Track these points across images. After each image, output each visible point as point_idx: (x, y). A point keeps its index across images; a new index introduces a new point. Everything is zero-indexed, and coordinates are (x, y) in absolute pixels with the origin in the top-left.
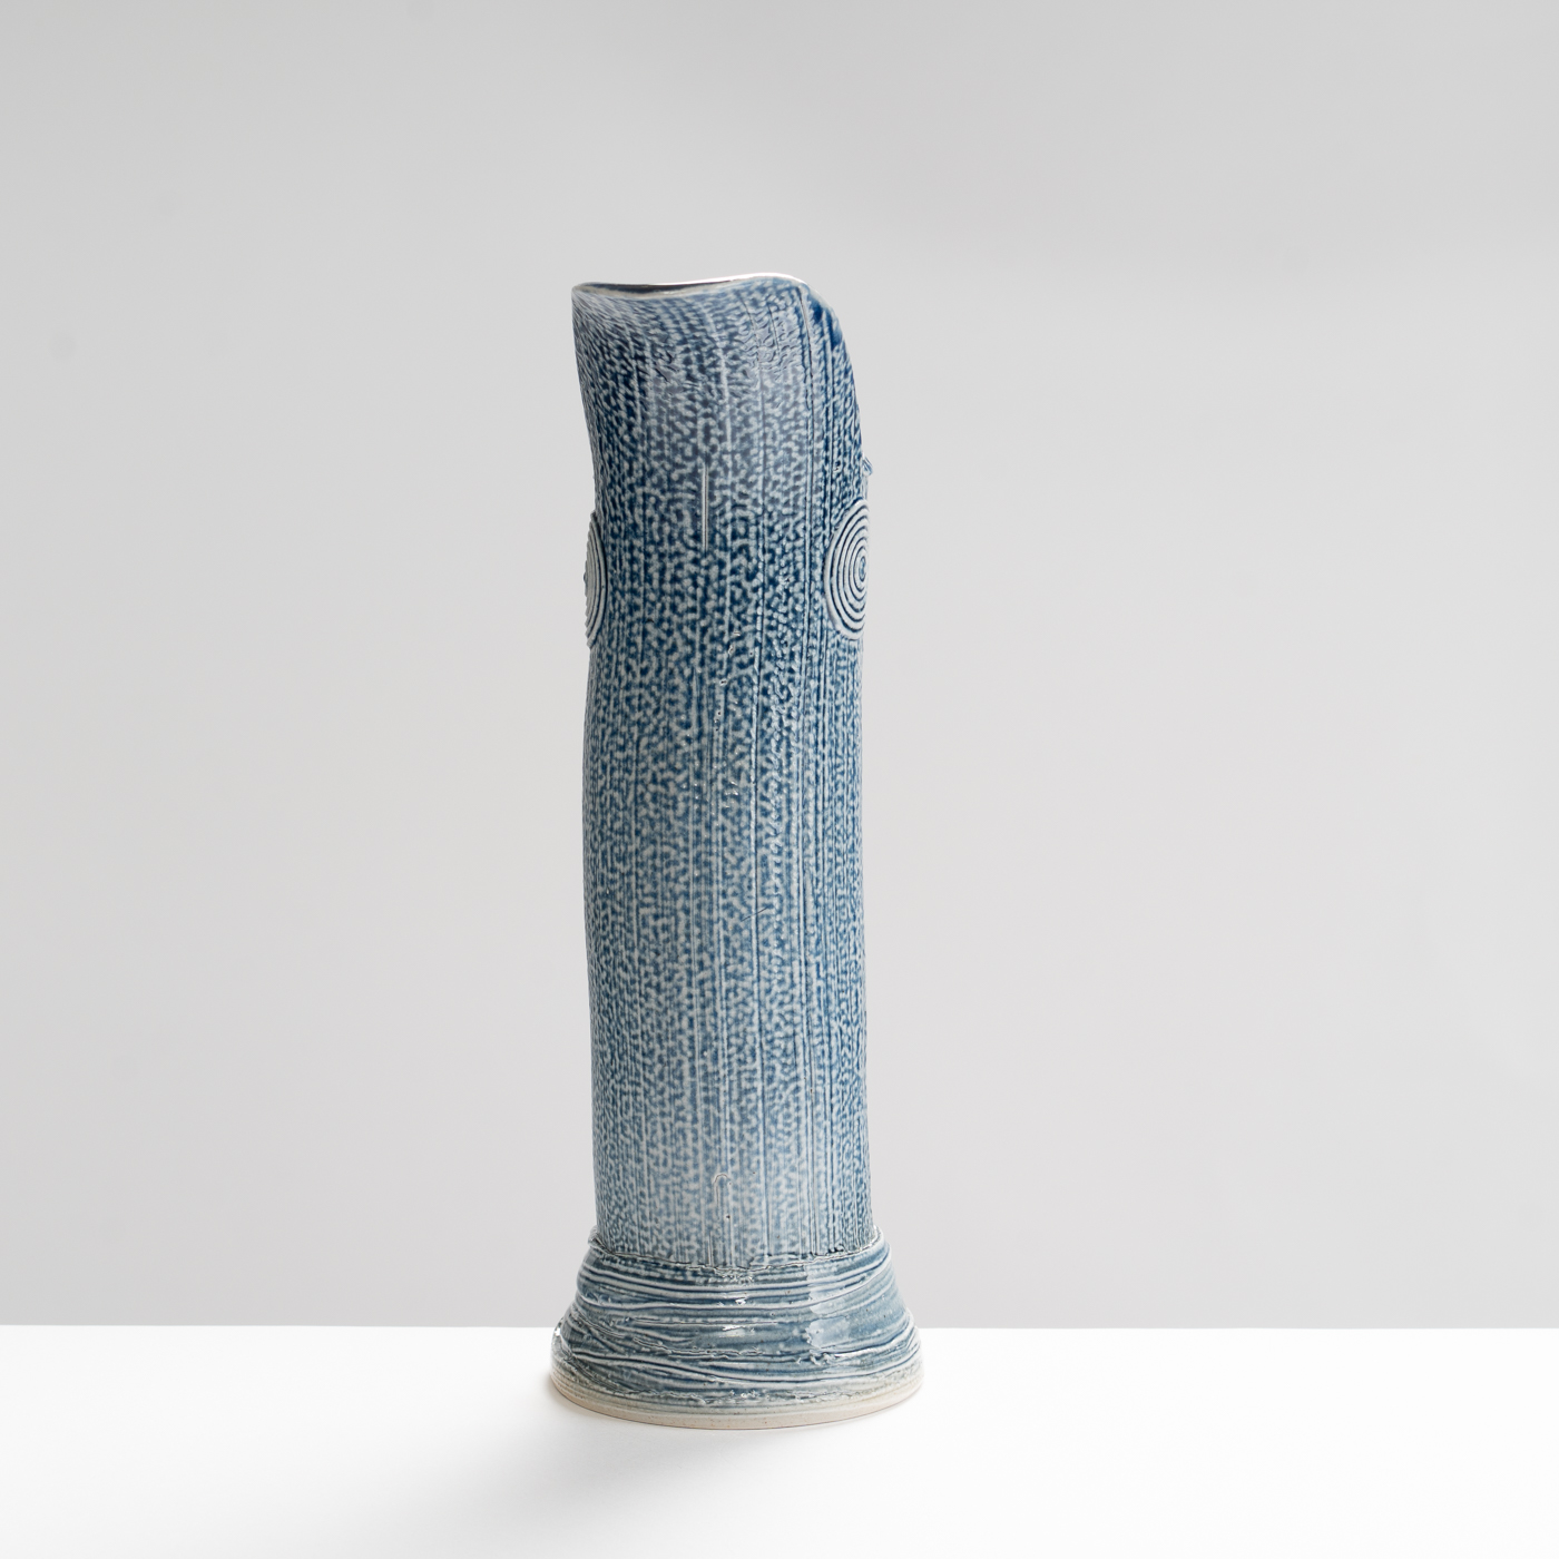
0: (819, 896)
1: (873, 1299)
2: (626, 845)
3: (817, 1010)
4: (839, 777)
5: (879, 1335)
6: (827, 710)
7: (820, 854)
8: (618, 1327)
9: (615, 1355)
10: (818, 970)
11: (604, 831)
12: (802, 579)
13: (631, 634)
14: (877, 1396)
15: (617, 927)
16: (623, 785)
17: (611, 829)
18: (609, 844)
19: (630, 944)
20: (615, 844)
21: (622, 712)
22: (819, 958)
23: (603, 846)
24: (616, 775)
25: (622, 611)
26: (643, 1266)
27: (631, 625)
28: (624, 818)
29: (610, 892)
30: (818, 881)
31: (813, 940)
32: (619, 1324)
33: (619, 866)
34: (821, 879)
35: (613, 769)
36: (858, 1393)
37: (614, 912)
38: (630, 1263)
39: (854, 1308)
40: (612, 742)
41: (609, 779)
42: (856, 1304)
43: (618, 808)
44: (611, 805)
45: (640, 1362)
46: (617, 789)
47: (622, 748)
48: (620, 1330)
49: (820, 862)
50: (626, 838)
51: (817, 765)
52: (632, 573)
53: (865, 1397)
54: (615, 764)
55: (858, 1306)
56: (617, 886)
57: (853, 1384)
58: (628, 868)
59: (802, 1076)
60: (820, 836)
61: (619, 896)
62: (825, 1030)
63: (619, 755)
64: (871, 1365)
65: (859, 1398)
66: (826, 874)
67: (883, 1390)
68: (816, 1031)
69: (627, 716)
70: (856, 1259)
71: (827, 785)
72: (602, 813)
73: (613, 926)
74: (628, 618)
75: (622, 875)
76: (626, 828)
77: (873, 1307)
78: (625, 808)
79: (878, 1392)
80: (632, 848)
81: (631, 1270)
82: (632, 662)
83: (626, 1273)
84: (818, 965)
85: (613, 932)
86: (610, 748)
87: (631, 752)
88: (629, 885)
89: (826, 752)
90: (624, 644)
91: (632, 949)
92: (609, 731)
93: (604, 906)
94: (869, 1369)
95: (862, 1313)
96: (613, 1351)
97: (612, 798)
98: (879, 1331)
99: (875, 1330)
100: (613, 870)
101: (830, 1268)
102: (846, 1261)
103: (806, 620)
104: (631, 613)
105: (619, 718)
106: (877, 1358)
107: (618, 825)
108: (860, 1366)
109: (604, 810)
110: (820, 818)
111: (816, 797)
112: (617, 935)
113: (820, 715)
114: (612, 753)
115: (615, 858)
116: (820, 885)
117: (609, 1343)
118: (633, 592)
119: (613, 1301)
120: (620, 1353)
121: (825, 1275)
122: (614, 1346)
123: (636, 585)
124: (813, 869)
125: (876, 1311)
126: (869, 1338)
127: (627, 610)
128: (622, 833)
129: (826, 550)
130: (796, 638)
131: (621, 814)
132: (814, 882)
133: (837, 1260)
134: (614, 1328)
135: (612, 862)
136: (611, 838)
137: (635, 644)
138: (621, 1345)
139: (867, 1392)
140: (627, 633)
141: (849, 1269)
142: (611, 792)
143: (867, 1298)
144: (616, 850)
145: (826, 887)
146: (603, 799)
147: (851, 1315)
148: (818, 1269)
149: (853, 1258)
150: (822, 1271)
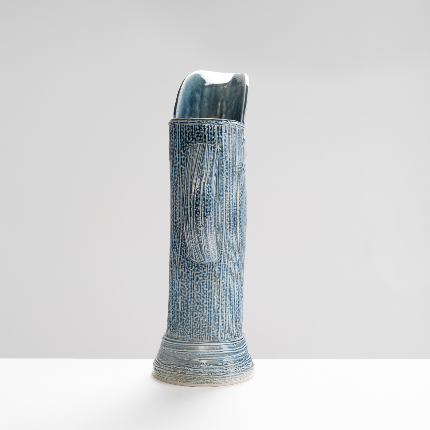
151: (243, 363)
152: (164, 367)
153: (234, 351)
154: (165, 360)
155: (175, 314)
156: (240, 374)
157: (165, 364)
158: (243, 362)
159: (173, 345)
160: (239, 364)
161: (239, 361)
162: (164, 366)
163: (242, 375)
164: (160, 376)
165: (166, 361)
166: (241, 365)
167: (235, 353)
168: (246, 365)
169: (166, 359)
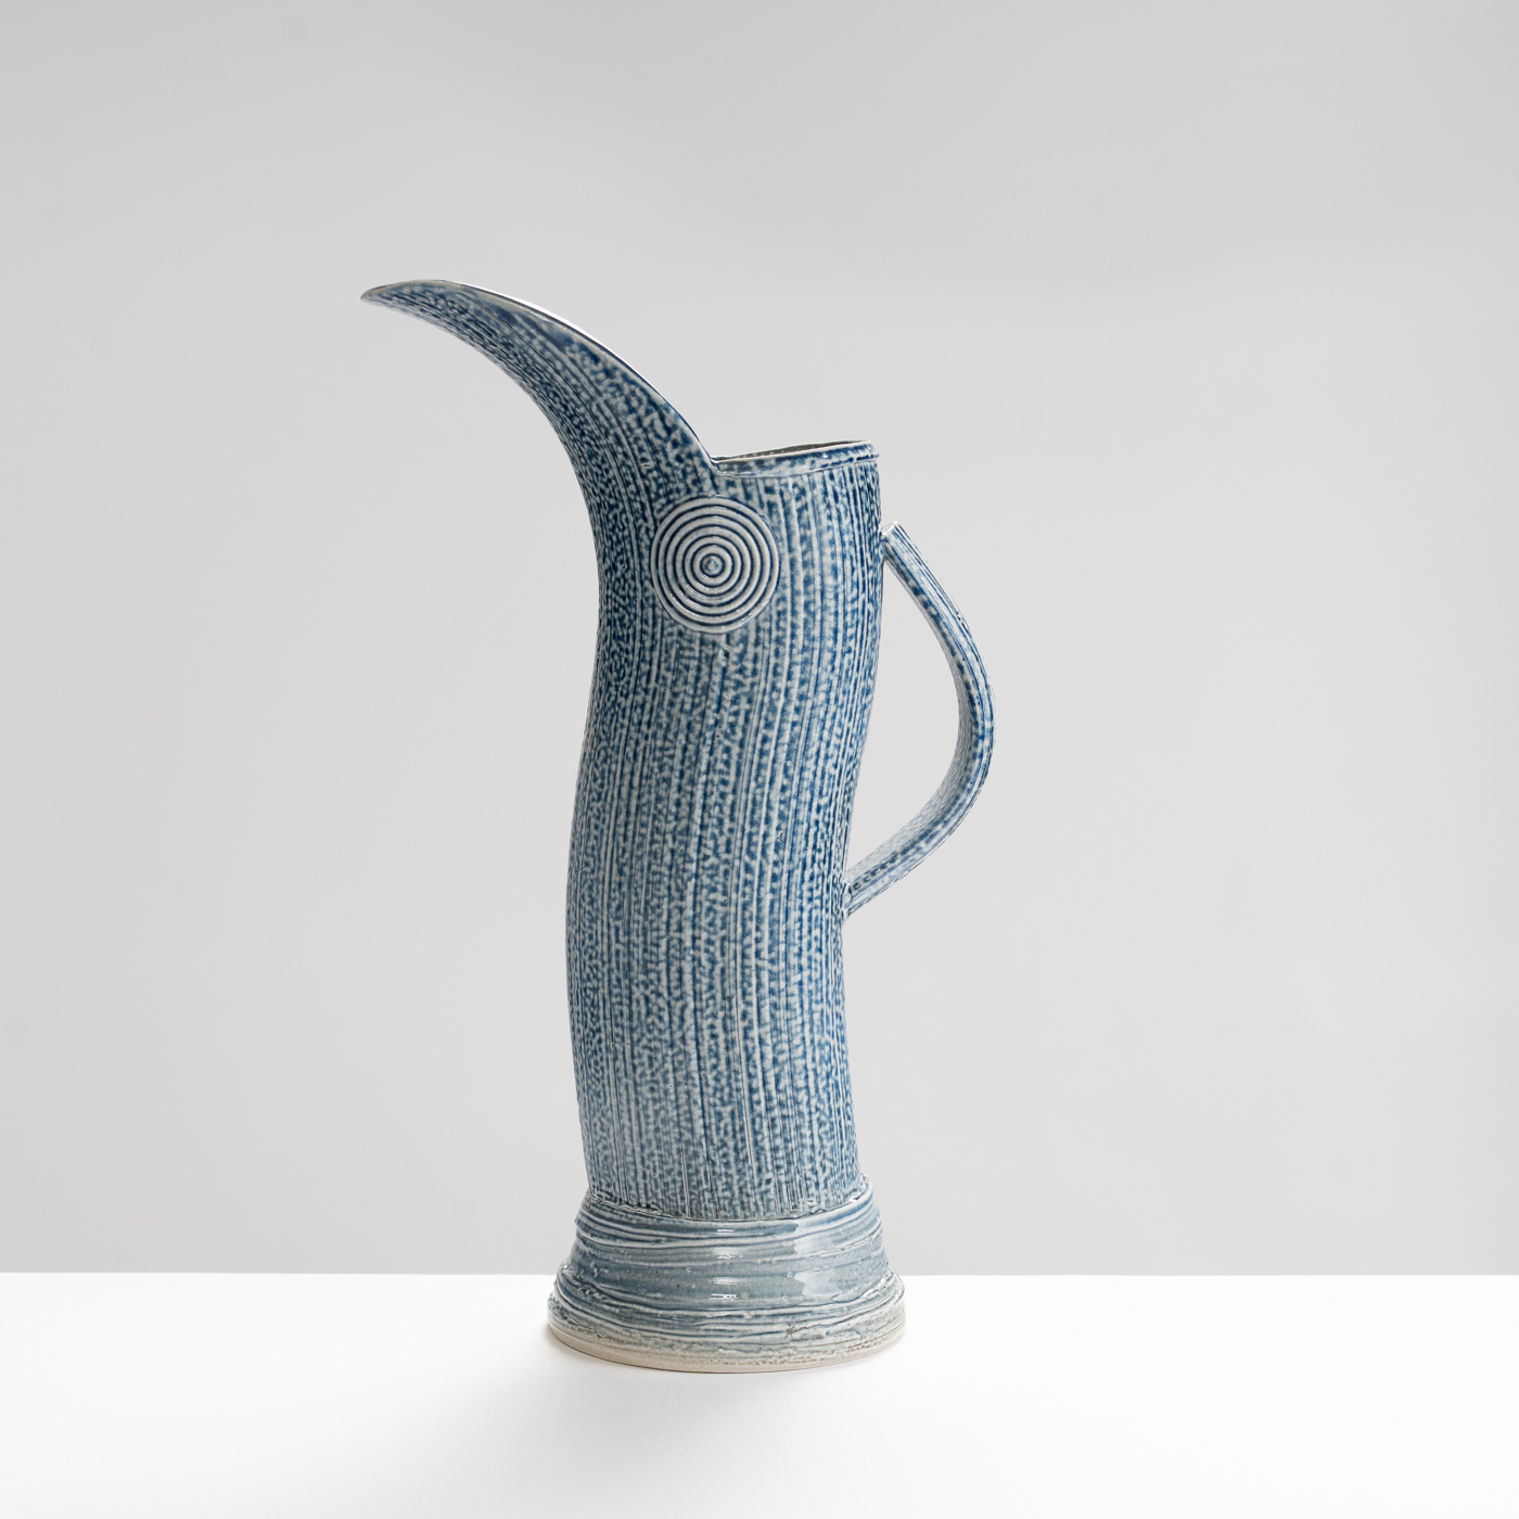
0: (624, 865)
1: (669, 1265)
3: (616, 971)
4: (666, 760)
5: (656, 1298)
6: (657, 694)
7: (631, 827)
10: (617, 934)
12: (632, 565)
14: (629, 1350)
22: (619, 923)
30: (624, 851)
31: (614, 905)
34: (628, 849)
36: (610, 1338)
39: (642, 1263)
42: (645, 1261)
49: (630, 834)
51: (637, 743)
53: (614, 1344)
55: (647, 1264)
57: (607, 1328)
59: (603, 1029)
60: (633, 809)
62: (625, 992)
64: (629, 1319)
65: (607, 1342)
66: (635, 846)
67: (635, 1347)
68: (615, 991)
70: (662, 1222)
71: (646, 764)
77: (666, 1272)
79: (628, 1346)
84: (617, 929)
89: (650, 732)
94: (626, 1321)
95: (650, 1272)
98: (659, 1295)
99: (656, 1292)
101: (631, 1219)
102: (650, 1219)
103: (638, 606)
106: (639, 1316)
108: (617, 1315)
110: (635, 793)
111: (632, 773)
113: (649, 698)
116: (627, 855)
121: (624, 1223)
124: (621, 839)
125: (667, 1277)
126: (643, 1296)
129: (652, 540)
130: (631, 621)
132: (620, 852)
133: (641, 1215)
139: (619, 1341)
141: (649, 1227)
143: (661, 1262)
145: (634, 859)
147: (636, 1270)
148: (621, 1216)
149: (659, 1220)
150: (623, 1219)
152: (864, 1306)
154: (849, 1287)
155: (832, 1123)
157: (858, 1298)
159: (854, 1223)
162: (860, 1304)
164: (864, 1341)
165: (855, 1285)
169: (850, 1283)
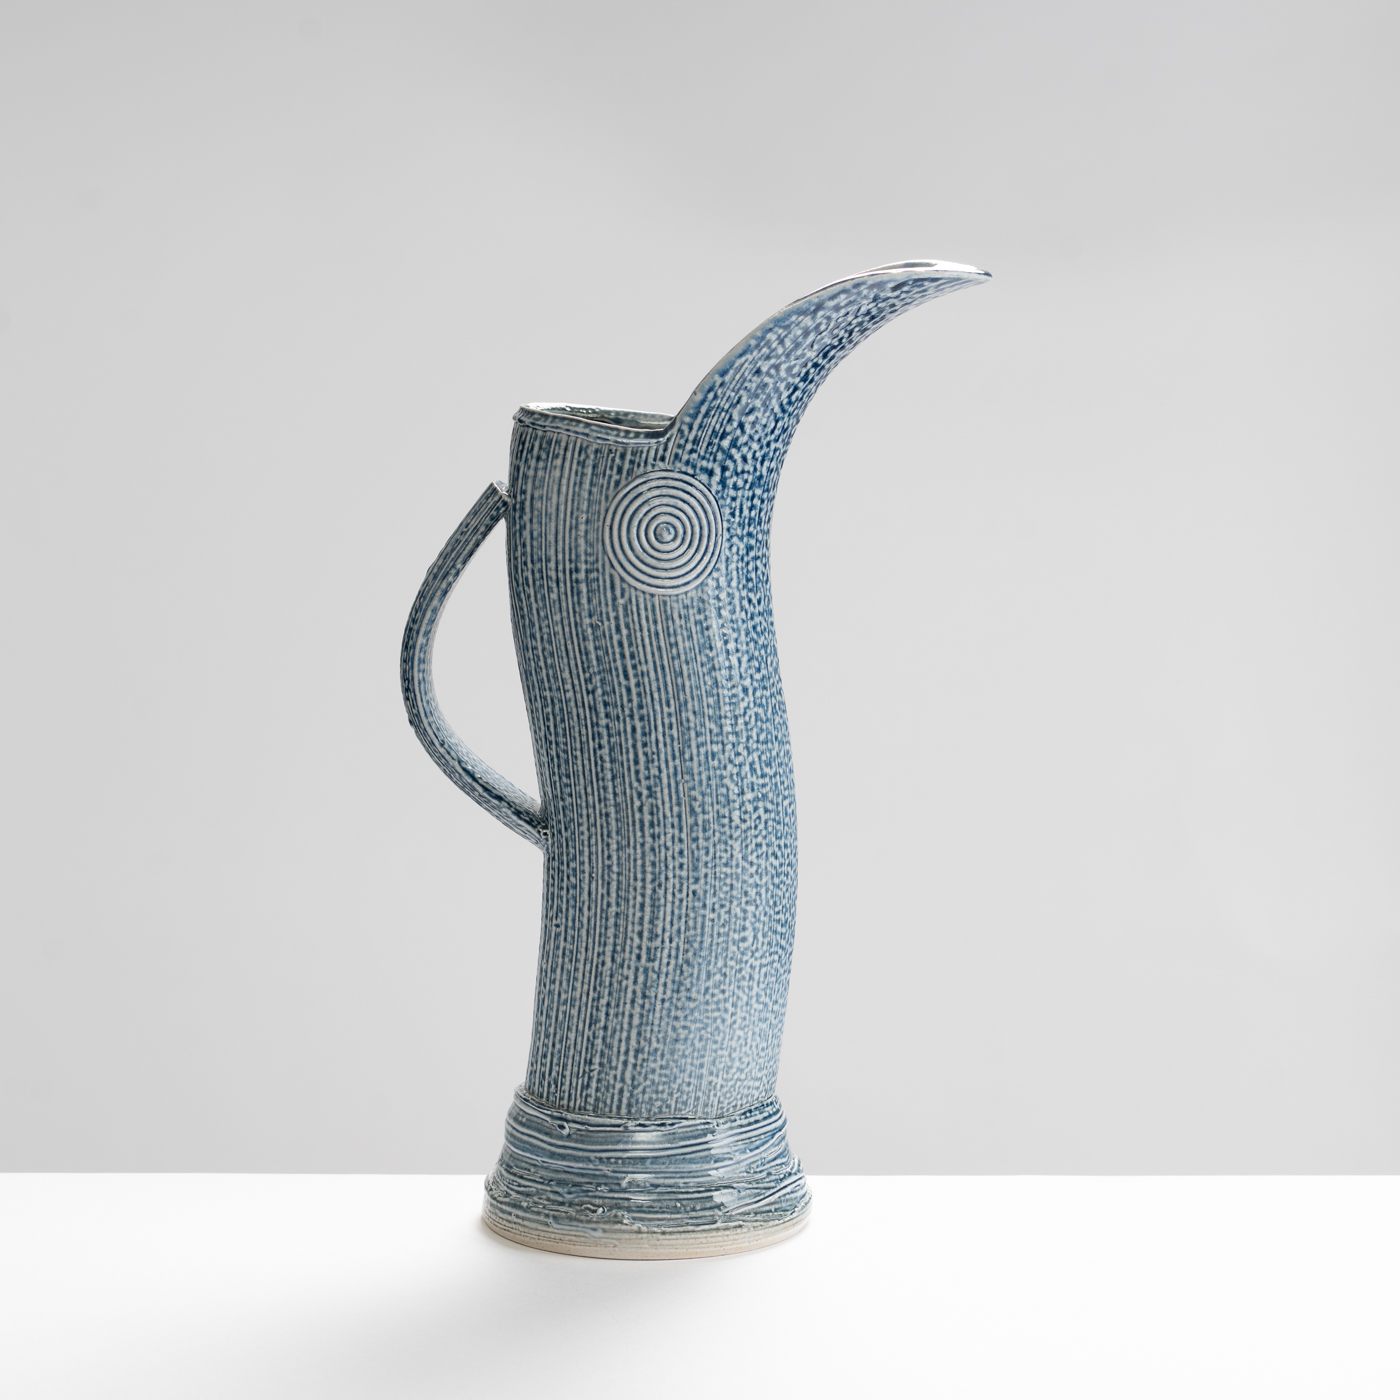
2: (770, 751)
8: (758, 1170)
9: (772, 1191)
11: (750, 745)
13: (748, 571)
15: (770, 823)
16: (764, 701)
17: (758, 741)
18: (755, 755)
19: (779, 835)
20: (762, 753)
21: (752, 639)
23: (750, 759)
24: (758, 694)
25: (741, 553)
26: (757, 1112)
27: (748, 564)
28: (767, 728)
29: (763, 795)
32: (757, 1167)
33: (767, 770)
35: (755, 690)
37: (766, 811)
38: (748, 1114)
40: (750, 667)
41: (752, 699)
43: (762, 721)
44: (756, 721)
45: (786, 1187)
46: (760, 705)
47: (758, 670)
48: (761, 1172)
50: (770, 745)
52: (750, 519)
54: (755, 684)
56: (768, 788)
58: (774, 770)
61: (770, 795)
63: (758, 676)
69: (756, 642)
72: (747, 730)
73: (766, 823)
74: (746, 559)
75: (771, 777)
76: (769, 737)
78: (767, 720)
80: (774, 753)
81: (752, 1120)
82: (751, 595)
83: (750, 1124)
85: (766, 828)
86: (750, 672)
87: (764, 672)
88: (776, 784)
90: (744, 582)
91: (780, 838)
92: (745, 659)
93: (756, 809)
96: (769, 1188)
97: (756, 714)
100: (763, 776)
104: (747, 554)
105: (752, 645)
107: (762, 737)
109: (749, 727)
112: (770, 829)
114: (752, 677)
115: (763, 765)
117: (760, 1185)
118: (750, 535)
119: (751, 1150)
120: (773, 1188)
122: (766, 1185)
123: (751, 529)
127: (745, 552)
128: (766, 743)
131: (764, 727)
134: (755, 1172)
135: (761, 769)
136: (758, 749)
137: (751, 580)
138: (770, 1182)
140: (745, 571)
142: (756, 709)
144: (764, 758)
146: (747, 718)
151: (568, 1197)
153: (553, 1149)
156: (537, 1221)
158: (570, 1193)
160: (552, 1192)
161: (561, 1183)
163: (545, 1228)
166: (560, 1199)
167: (553, 1155)
168: (578, 1208)
